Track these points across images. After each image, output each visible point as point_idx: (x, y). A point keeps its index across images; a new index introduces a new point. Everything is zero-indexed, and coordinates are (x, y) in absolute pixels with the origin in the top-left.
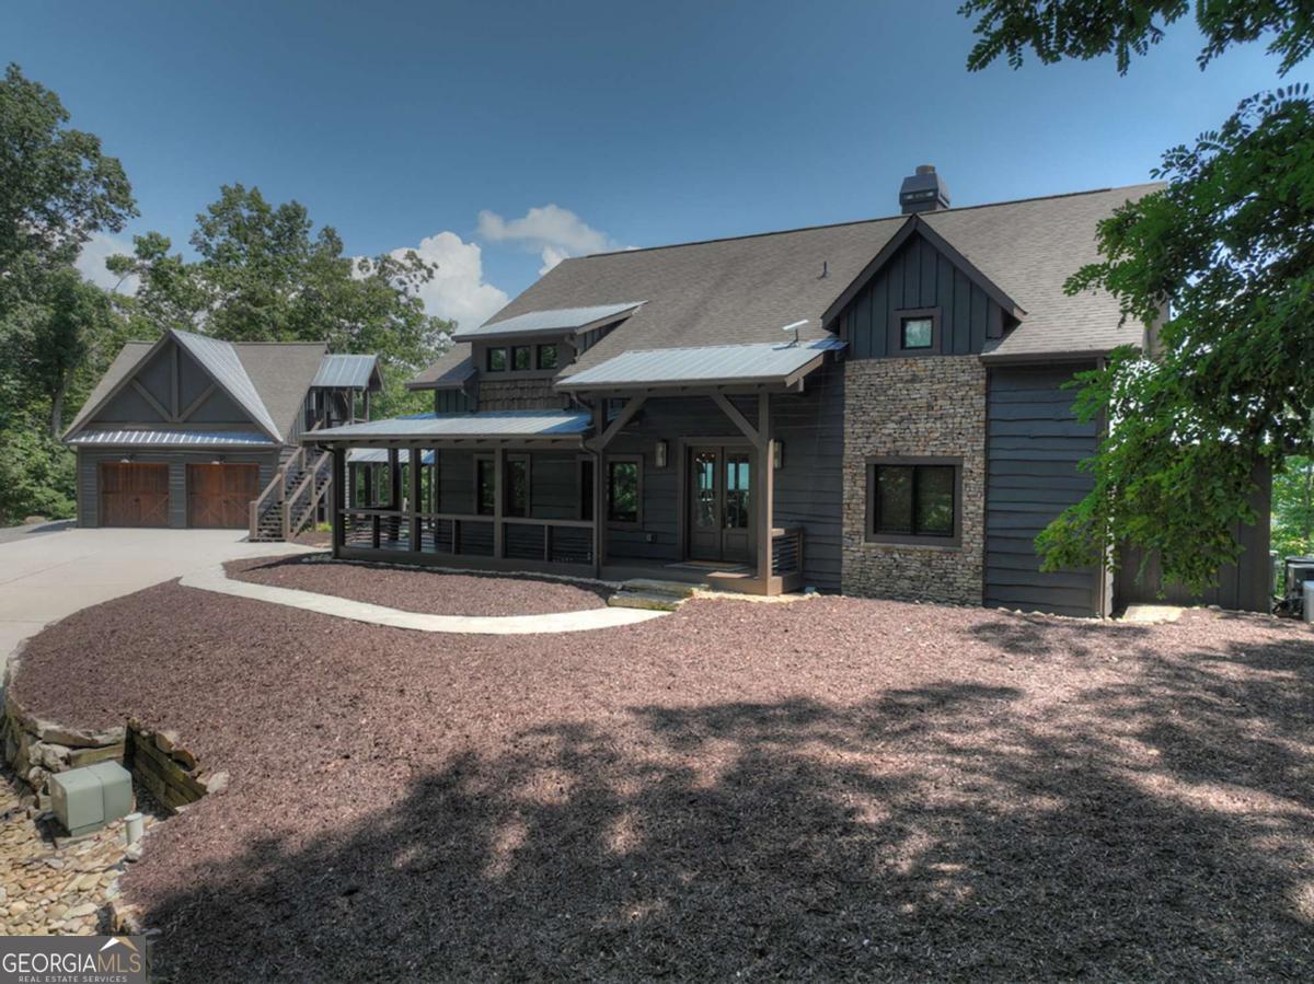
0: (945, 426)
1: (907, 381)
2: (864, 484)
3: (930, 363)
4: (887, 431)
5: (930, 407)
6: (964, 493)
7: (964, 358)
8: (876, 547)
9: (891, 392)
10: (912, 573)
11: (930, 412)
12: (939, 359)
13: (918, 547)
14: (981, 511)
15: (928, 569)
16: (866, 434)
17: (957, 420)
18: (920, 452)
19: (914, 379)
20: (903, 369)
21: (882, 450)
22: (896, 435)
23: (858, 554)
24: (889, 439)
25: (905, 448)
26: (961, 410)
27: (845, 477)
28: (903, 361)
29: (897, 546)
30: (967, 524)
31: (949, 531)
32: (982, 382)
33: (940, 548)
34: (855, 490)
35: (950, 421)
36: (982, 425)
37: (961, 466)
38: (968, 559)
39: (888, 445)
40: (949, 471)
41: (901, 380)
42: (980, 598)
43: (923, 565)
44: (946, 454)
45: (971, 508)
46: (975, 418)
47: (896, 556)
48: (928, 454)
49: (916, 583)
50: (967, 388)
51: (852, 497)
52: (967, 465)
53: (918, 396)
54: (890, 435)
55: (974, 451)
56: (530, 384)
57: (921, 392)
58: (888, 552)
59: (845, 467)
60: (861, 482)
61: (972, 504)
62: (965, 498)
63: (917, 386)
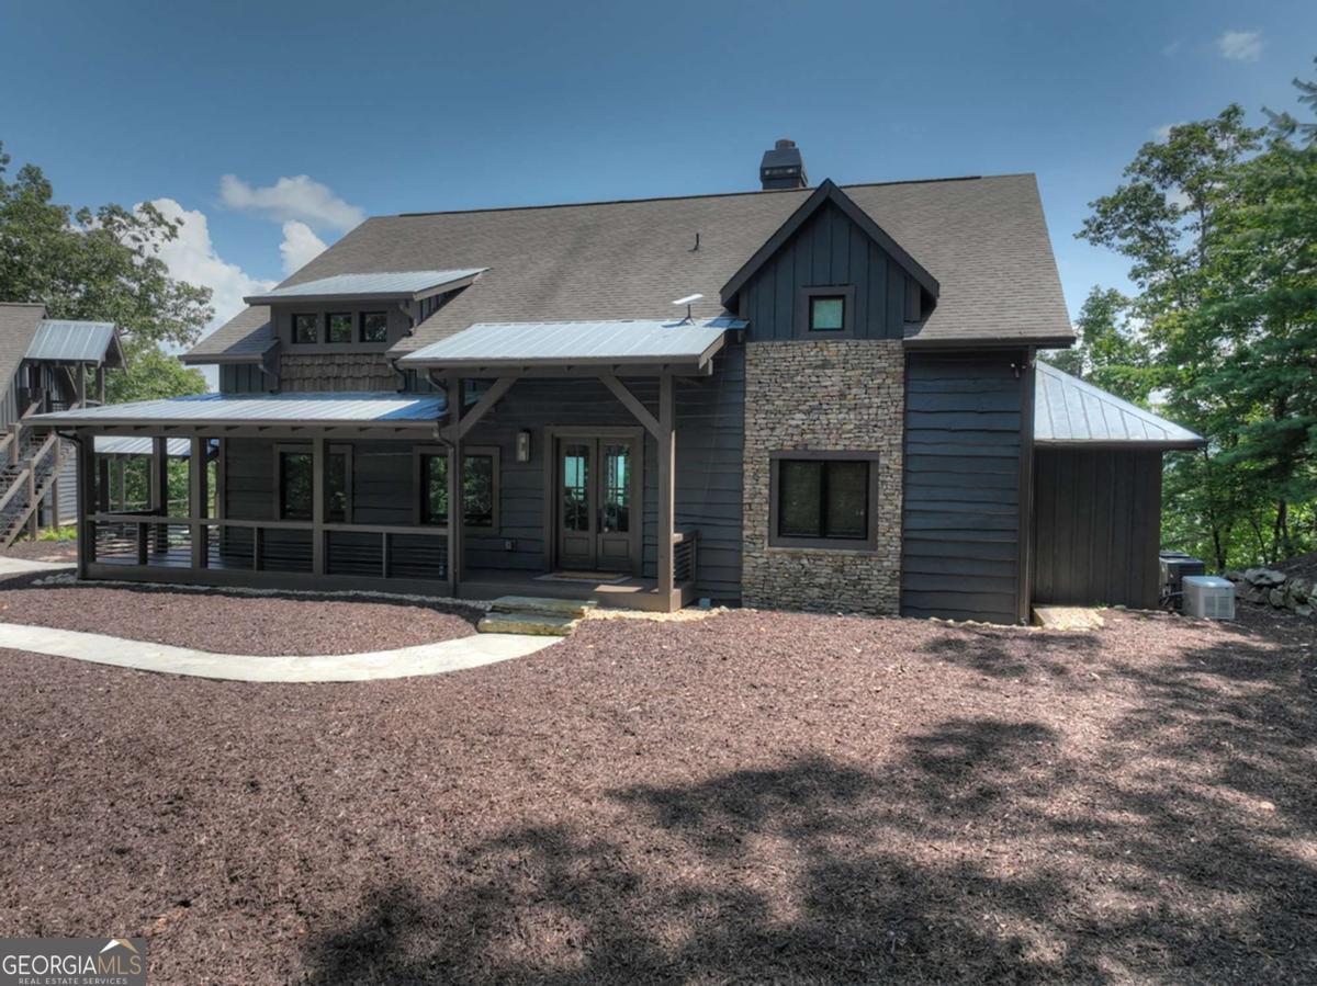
0: (859, 417)
1: (817, 367)
2: (767, 481)
3: (843, 347)
4: (794, 423)
5: (842, 396)
6: (881, 491)
7: (881, 342)
8: (781, 553)
9: (799, 378)
10: (823, 581)
11: (843, 402)
12: (852, 342)
13: (830, 552)
14: (899, 511)
15: (840, 576)
16: (770, 425)
17: (872, 411)
18: (832, 445)
19: (825, 364)
20: (812, 353)
21: (788, 445)
22: (804, 427)
23: (760, 561)
24: (796, 431)
25: (815, 441)
26: (876, 400)
27: (747, 474)
28: (812, 344)
29: (805, 550)
30: (883, 525)
31: (862, 532)
32: (901, 369)
33: (854, 552)
34: (757, 487)
35: (864, 411)
36: (900, 416)
37: (877, 461)
38: (885, 564)
39: (795, 438)
40: (863, 467)
41: (810, 366)
42: (897, 606)
43: (836, 571)
44: (861, 448)
45: (888, 508)
46: (893, 409)
47: (805, 561)
48: (839, 448)
49: (826, 592)
50: (884, 376)
51: (754, 496)
52: (883, 461)
53: (829, 383)
54: (797, 426)
55: (891, 445)
56: (351, 360)
57: (833, 380)
58: (794, 557)
59: (746, 462)
60: (765, 479)
61: (889, 503)
62: (881, 497)
63: (829, 372)
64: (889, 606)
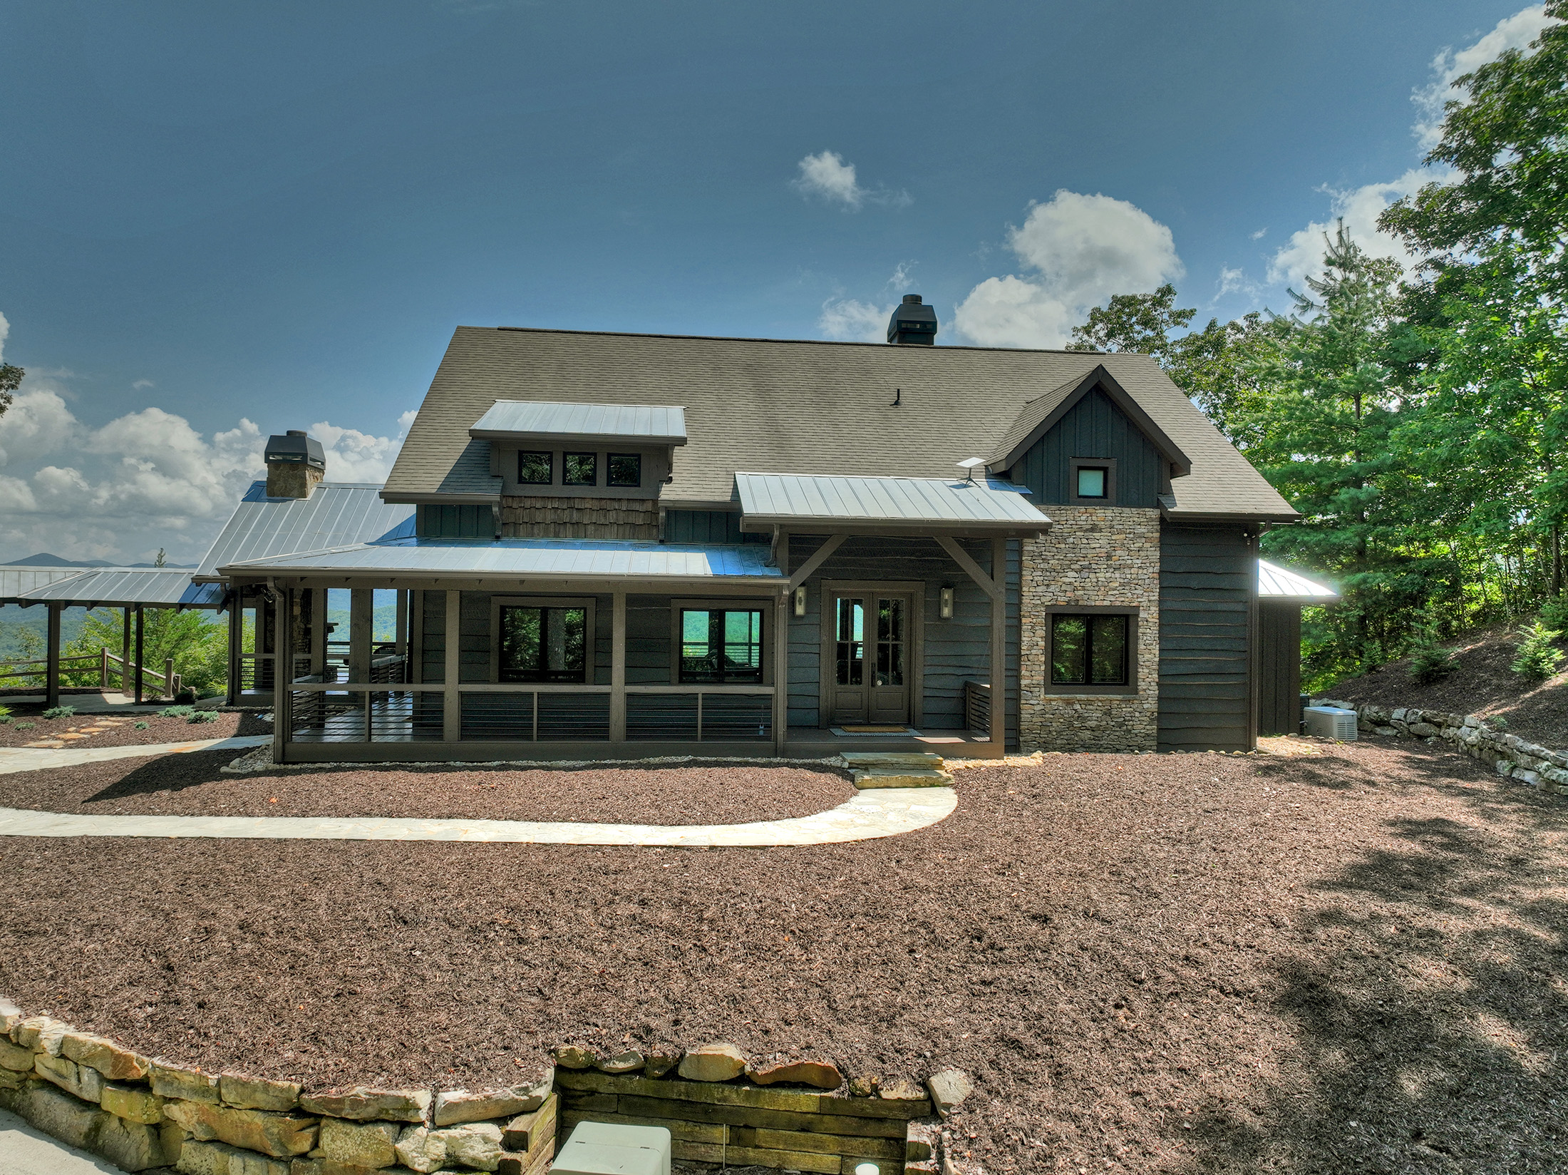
4: (1067, 580)
6: (1140, 641)
8: (1057, 700)
10: (1093, 724)
13: (1101, 697)
14: (1157, 659)
15: (1108, 719)
16: (1046, 582)
17: (1133, 571)
18: (1100, 600)
19: (1094, 529)
20: (1083, 518)
21: (1062, 600)
22: (1076, 584)
23: (1038, 708)
24: (1069, 588)
27: (1024, 627)
28: (1082, 509)
29: (1078, 696)
30: (1143, 672)
31: (1123, 677)
32: (1157, 535)
33: (1119, 697)
34: (1034, 639)
35: (1127, 571)
36: (1156, 576)
37: (1137, 616)
40: (1125, 620)
44: (1125, 604)
46: (1151, 570)
48: (1105, 603)
51: (1031, 647)
52: (1142, 615)
54: (1070, 583)
55: (1149, 601)
56: (596, 505)
57: (1100, 542)
58: (1069, 703)
60: (1041, 632)
61: (1148, 651)
62: (1141, 647)
63: (1097, 535)
64: (1148, 743)
